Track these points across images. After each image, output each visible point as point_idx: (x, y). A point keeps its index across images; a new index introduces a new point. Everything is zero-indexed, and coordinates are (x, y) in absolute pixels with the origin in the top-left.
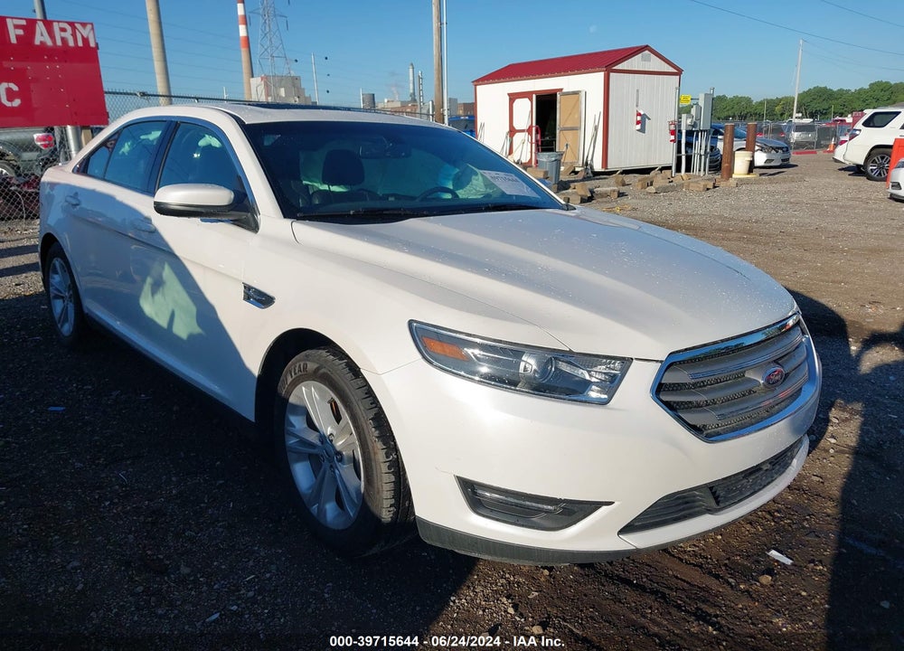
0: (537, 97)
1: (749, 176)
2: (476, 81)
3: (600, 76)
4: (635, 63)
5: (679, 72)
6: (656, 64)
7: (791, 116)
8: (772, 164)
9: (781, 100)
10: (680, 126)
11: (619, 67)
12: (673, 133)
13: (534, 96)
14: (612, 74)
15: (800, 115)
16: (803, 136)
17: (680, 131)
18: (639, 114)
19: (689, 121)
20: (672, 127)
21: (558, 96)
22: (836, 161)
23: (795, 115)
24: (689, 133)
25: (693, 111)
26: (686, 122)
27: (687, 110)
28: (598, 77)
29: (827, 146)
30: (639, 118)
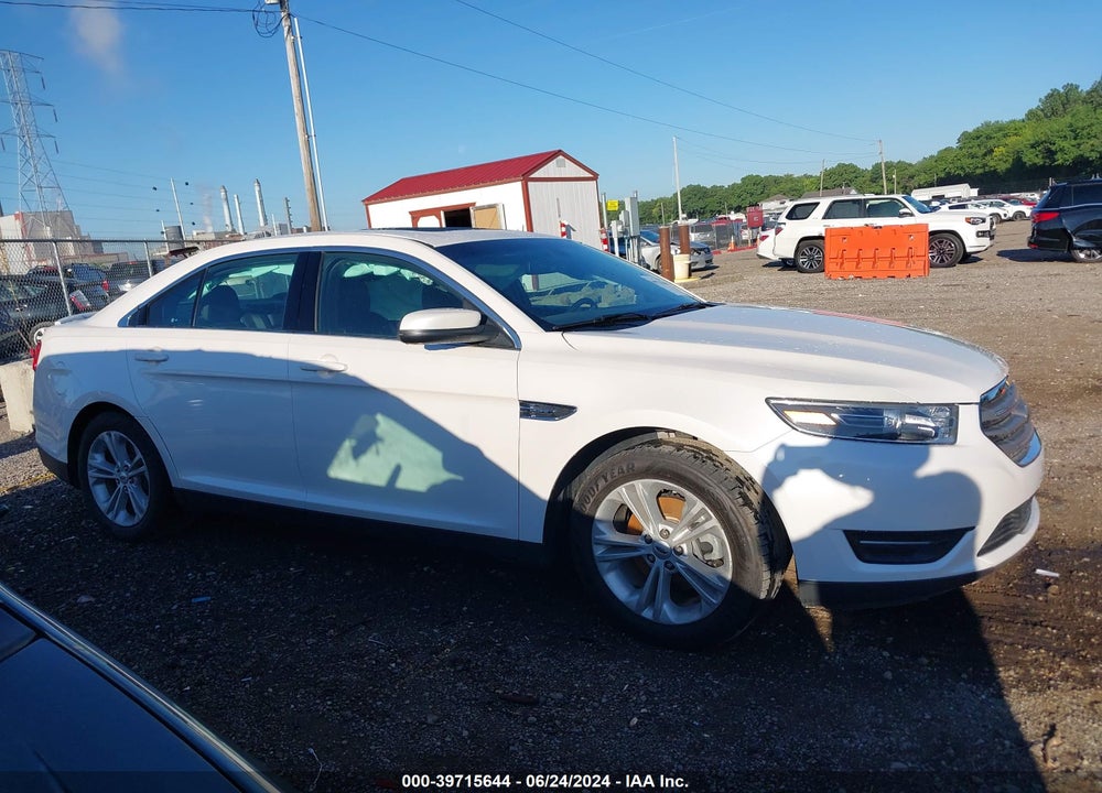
0: (445, 213)
1: (691, 280)
2: (368, 199)
3: (517, 187)
4: (550, 170)
5: (595, 177)
6: (571, 170)
7: (678, 217)
8: (697, 267)
9: (656, 201)
10: (611, 234)
11: (536, 175)
12: (605, 242)
13: (442, 213)
14: (530, 183)
15: (685, 216)
16: (702, 237)
17: (612, 240)
18: (563, 225)
19: (620, 228)
20: (604, 236)
21: (472, 211)
22: (761, 257)
23: (682, 216)
24: (621, 241)
25: (622, 217)
26: (616, 229)
27: (613, 216)
28: (515, 188)
29: (728, 245)
30: (564, 229)
